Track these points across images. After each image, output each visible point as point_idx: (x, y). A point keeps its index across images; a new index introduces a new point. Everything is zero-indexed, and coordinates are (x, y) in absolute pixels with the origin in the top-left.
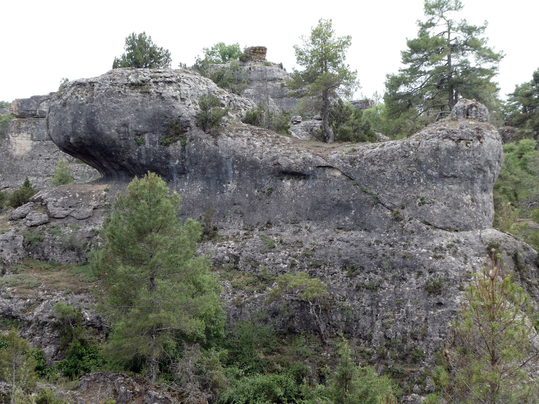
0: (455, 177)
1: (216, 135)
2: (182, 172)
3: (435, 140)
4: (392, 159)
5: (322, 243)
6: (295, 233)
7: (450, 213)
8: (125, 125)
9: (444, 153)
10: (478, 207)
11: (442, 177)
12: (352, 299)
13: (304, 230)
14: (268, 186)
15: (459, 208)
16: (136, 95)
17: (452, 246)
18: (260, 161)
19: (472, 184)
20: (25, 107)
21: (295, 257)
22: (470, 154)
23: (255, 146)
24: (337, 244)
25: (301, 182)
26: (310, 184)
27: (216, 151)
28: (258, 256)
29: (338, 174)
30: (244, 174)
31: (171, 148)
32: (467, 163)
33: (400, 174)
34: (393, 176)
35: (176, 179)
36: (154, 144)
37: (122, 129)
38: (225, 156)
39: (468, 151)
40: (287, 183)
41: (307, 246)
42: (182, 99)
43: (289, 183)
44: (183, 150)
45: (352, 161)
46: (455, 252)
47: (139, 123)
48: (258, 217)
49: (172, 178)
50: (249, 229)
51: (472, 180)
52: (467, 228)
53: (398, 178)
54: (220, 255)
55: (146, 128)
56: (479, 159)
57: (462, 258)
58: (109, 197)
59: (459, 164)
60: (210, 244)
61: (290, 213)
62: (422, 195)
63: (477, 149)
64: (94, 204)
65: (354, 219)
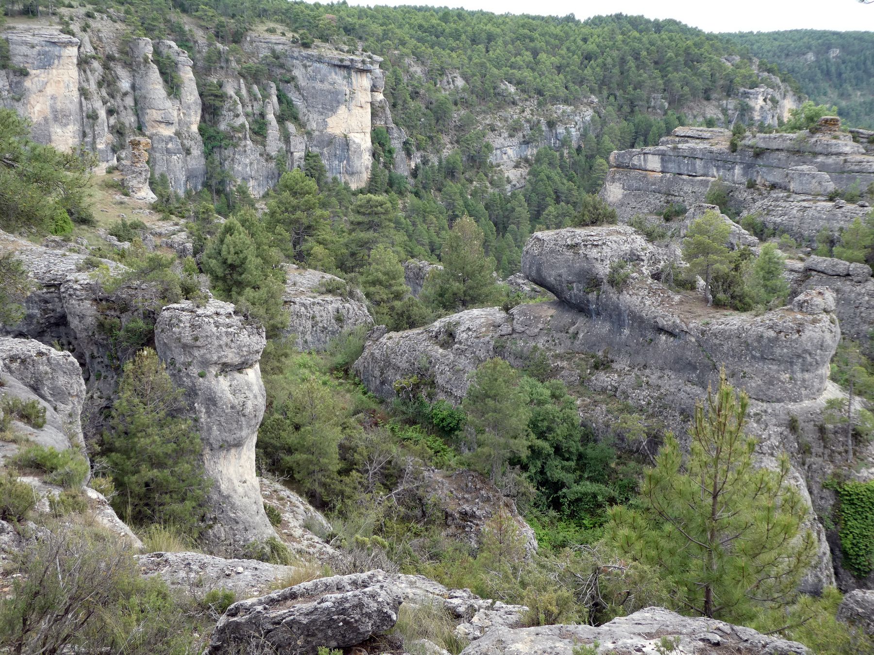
0: (774, 360)
1: (620, 292)
2: (598, 314)
3: (761, 329)
4: (729, 338)
5: (673, 390)
6: (660, 378)
7: (764, 388)
8: (560, 276)
9: (766, 341)
10: (796, 384)
11: (763, 358)
12: (681, 439)
13: (666, 377)
14: (650, 337)
15: (773, 385)
16: (569, 254)
17: (758, 414)
18: (645, 317)
19: (792, 366)
20: (620, 159)
21: (652, 397)
22: (788, 344)
23: (645, 305)
24: (682, 395)
25: (672, 339)
26: (677, 342)
27: (618, 304)
28: (630, 391)
29: (693, 340)
30: (635, 324)
31: (590, 296)
32: (785, 350)
33: (733, 350)
34: (728, 350)
35: (594, 317)
36: (580, 291)
37: (558, 278)
38: (623, 308)
39: (786, 342)
40: (663, 337)
41: (662, 391)
42: (602, 260)
43: (664, 338)
44: (598, 299)
45: (703, 333)
46: (759, 420)
47: (569, 275)
48: (640, 359)
49: (591, 316)
50: (632, 366)
51: (792, 363)
52: (779, 401)
53: (731, 353)
54: (605, 384)
55: (574, 279)
56: (796, 348)
57: (763, 426)
58: (551, 322)
59: (778, 351)
60: (602, 373)
61: (660, 361)
62: (745, 370)
63: (795, 341)
64: (540, 326)
65: (698, 376)
